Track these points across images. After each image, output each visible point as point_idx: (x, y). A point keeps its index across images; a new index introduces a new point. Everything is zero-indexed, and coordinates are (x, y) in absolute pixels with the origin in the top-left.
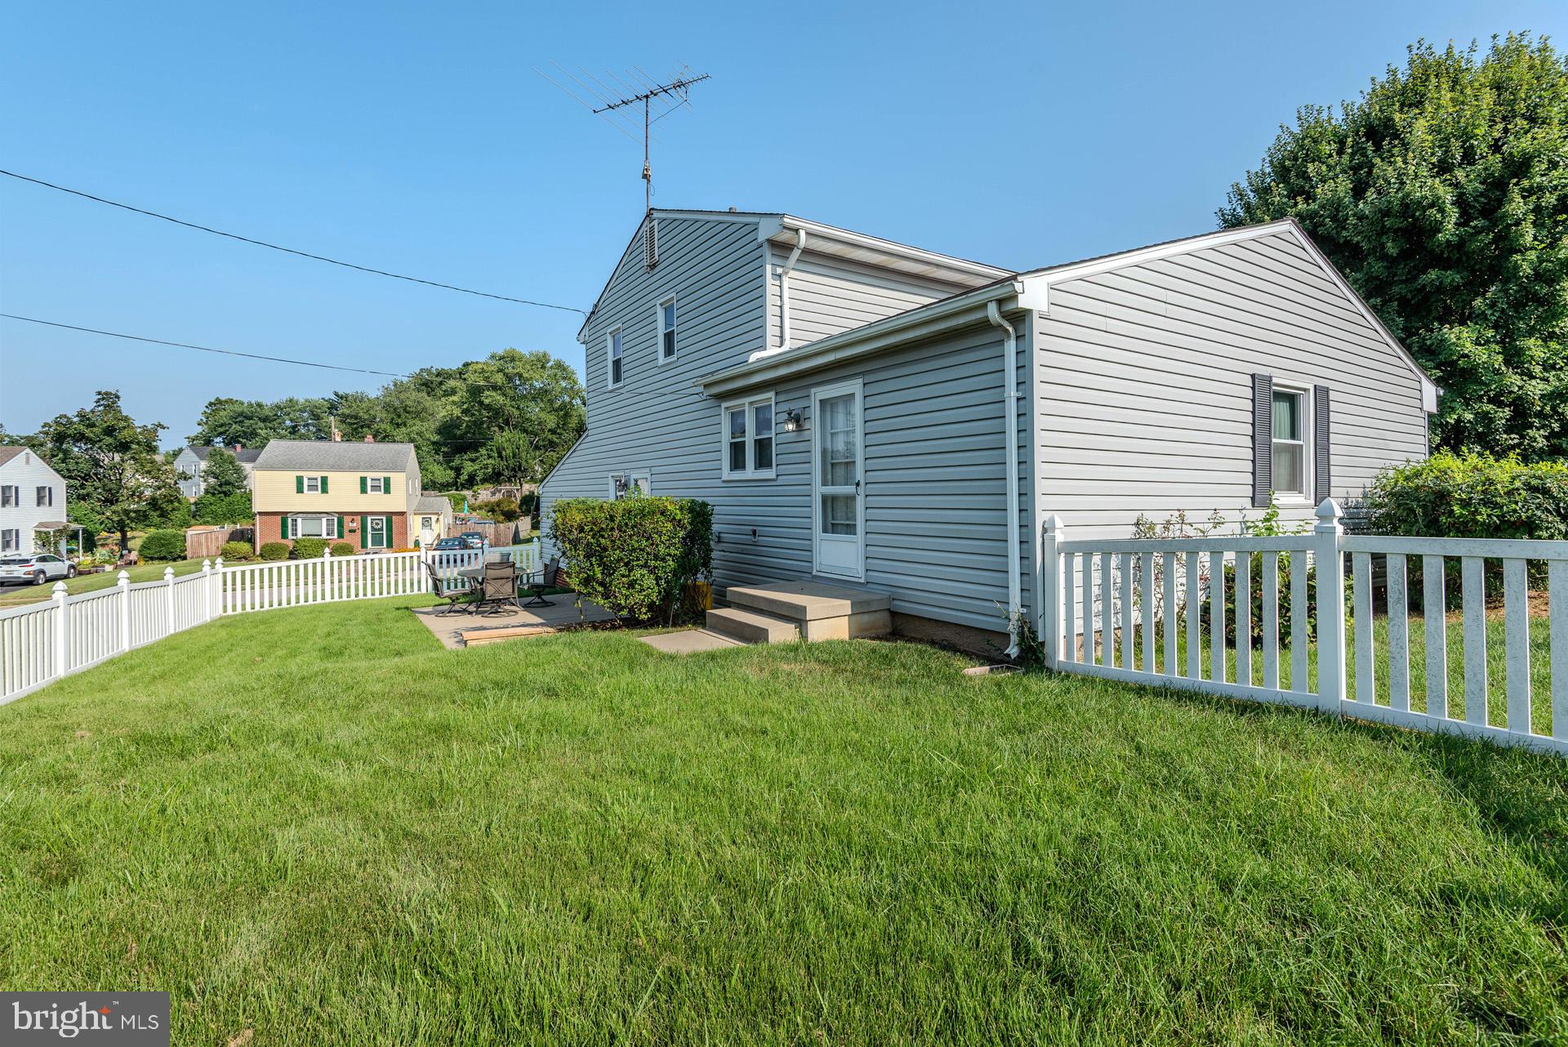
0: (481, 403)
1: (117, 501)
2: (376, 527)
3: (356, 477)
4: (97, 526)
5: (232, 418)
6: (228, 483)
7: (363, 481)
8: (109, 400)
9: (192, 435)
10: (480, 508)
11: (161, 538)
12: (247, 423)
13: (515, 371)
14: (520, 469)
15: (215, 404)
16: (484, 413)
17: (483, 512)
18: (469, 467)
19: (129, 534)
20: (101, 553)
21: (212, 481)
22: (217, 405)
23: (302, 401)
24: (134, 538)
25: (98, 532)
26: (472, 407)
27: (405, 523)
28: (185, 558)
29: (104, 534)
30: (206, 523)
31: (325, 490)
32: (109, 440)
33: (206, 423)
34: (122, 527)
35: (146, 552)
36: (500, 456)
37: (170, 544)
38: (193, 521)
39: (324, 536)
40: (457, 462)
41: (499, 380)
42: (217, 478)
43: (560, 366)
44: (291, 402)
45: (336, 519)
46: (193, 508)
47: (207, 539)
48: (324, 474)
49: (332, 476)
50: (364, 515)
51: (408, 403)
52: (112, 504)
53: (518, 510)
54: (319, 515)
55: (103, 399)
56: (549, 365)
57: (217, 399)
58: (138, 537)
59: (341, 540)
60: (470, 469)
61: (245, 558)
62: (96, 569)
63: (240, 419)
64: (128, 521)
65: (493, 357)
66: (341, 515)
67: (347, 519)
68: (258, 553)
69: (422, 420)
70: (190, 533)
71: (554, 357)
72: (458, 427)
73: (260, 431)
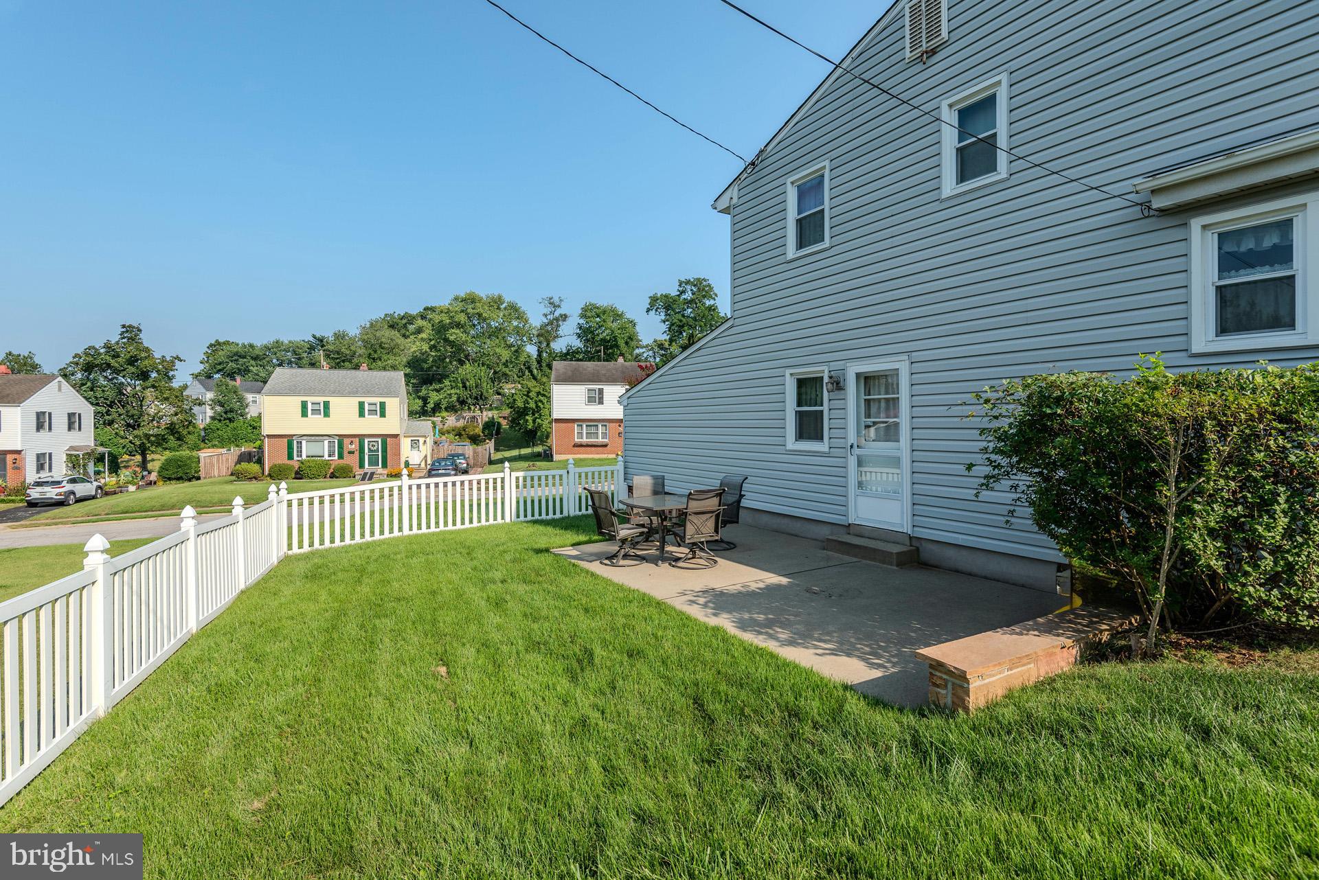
0: (446, 340)
1: (139, 426)
2: (372, 448)
3: (354, 401)
4: (120, 450)
5: (229, 357)
6: (231, 411)
7: (361, 405)
8: (131, 333)
9: (196, 372)
10: (448, 432)
11: (178, 460)
12: (241, 361)
13: (476, 311)
14: (481, 398)
15: (215, 346)
16: (449, 348)
17: (451, 436)
18: (434, 397)
19: (149, 457)
20: (125, 474)
21: (218, 408)
22: (216, 346)
23: (286, 342)
24: (153, 460)
25: (121, 455)
26: (438, 343)
27: (399, 445)
28: (198, 478)
29: (126, 457)
30: (214, 446)
31: (327, 414)
32: (131, 369)
33: (207, 362)
34: (143, 451)
35: (165, 473)
36: (464, 386)
37: (186, 465)
38: (202, 445)
39: (326, 457)
40: (423, 393)
41: (462, 319)
42: (223, 406)
43: (513, 308)
44: (278, 343)
45: (336, 441)
46: (203, 433)
47: (218, 461)
48: (326, 399)
49: (334, 402)
50: (361, 437)
51: (383, 340)
52: (134, 429)
53: (482, 434)
54: (321, 438)
55: (127, 331)
56: (502, 307)
57: (217, 341)
58: (157, 460)
59: (341, 461)
60: (437, 398)
61: (256, 478)
62: (120, 489)
63: (236, 358)
64: (149, 445)
65: (456, 299)
66: (341, 437)
67: (346, 441)
68: (267, 472)
69: (395, 355)
70: (204, 454)
71: (508, 298)
72: (425, 361)
73: (251, 368)
